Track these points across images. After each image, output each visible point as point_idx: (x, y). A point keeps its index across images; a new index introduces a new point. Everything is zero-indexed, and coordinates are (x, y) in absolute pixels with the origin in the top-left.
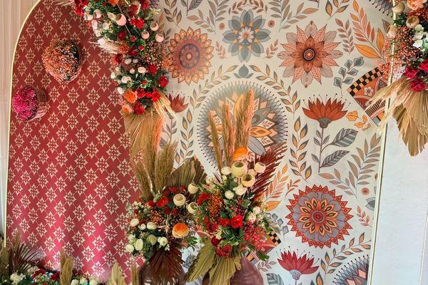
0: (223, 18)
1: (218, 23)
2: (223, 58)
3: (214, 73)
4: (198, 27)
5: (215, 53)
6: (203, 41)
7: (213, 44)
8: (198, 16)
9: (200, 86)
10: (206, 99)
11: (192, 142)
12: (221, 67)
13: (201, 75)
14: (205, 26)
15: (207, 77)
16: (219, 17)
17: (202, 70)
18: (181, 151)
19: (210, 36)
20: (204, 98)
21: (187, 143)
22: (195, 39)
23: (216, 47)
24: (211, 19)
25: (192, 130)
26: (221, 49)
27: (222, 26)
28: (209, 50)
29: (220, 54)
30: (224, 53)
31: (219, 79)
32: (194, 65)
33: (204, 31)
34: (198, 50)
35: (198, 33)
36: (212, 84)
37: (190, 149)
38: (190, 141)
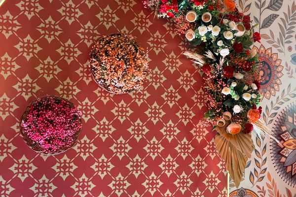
0: (291, 42)
1: (287, 45)
2: (291, 77)
3: (284, 91)
4: (270, 46)
5: (284, 72)
6: (274, 60)
7: (283, 64)
8: (269, 35)
9: (272, 103)
10: (277, 116)
11: (265, 159)
12: (290, 85)
13: (273, 92)
14: (276, 46)
15: (278, 94)
16: (287, 40)
17: (273, 88)
18: (255, 170)
19: (280, 56)
20: (276, 114)
21: (260, 161)
22: (267, 57)
23: (285, 67)
24: (281, 41)
25: (265, 147)
26: (290, 69)
27: (290, 49)
28: (280, 69)
29: (289, 74)
30: (292, 73)
31: (288, 97)
32: (267, 82)
33: (275, 50)
34: (269, 68)
35: (269, 51)
36: (282, 100)
37: (263, 168)
38: (264, 158)
